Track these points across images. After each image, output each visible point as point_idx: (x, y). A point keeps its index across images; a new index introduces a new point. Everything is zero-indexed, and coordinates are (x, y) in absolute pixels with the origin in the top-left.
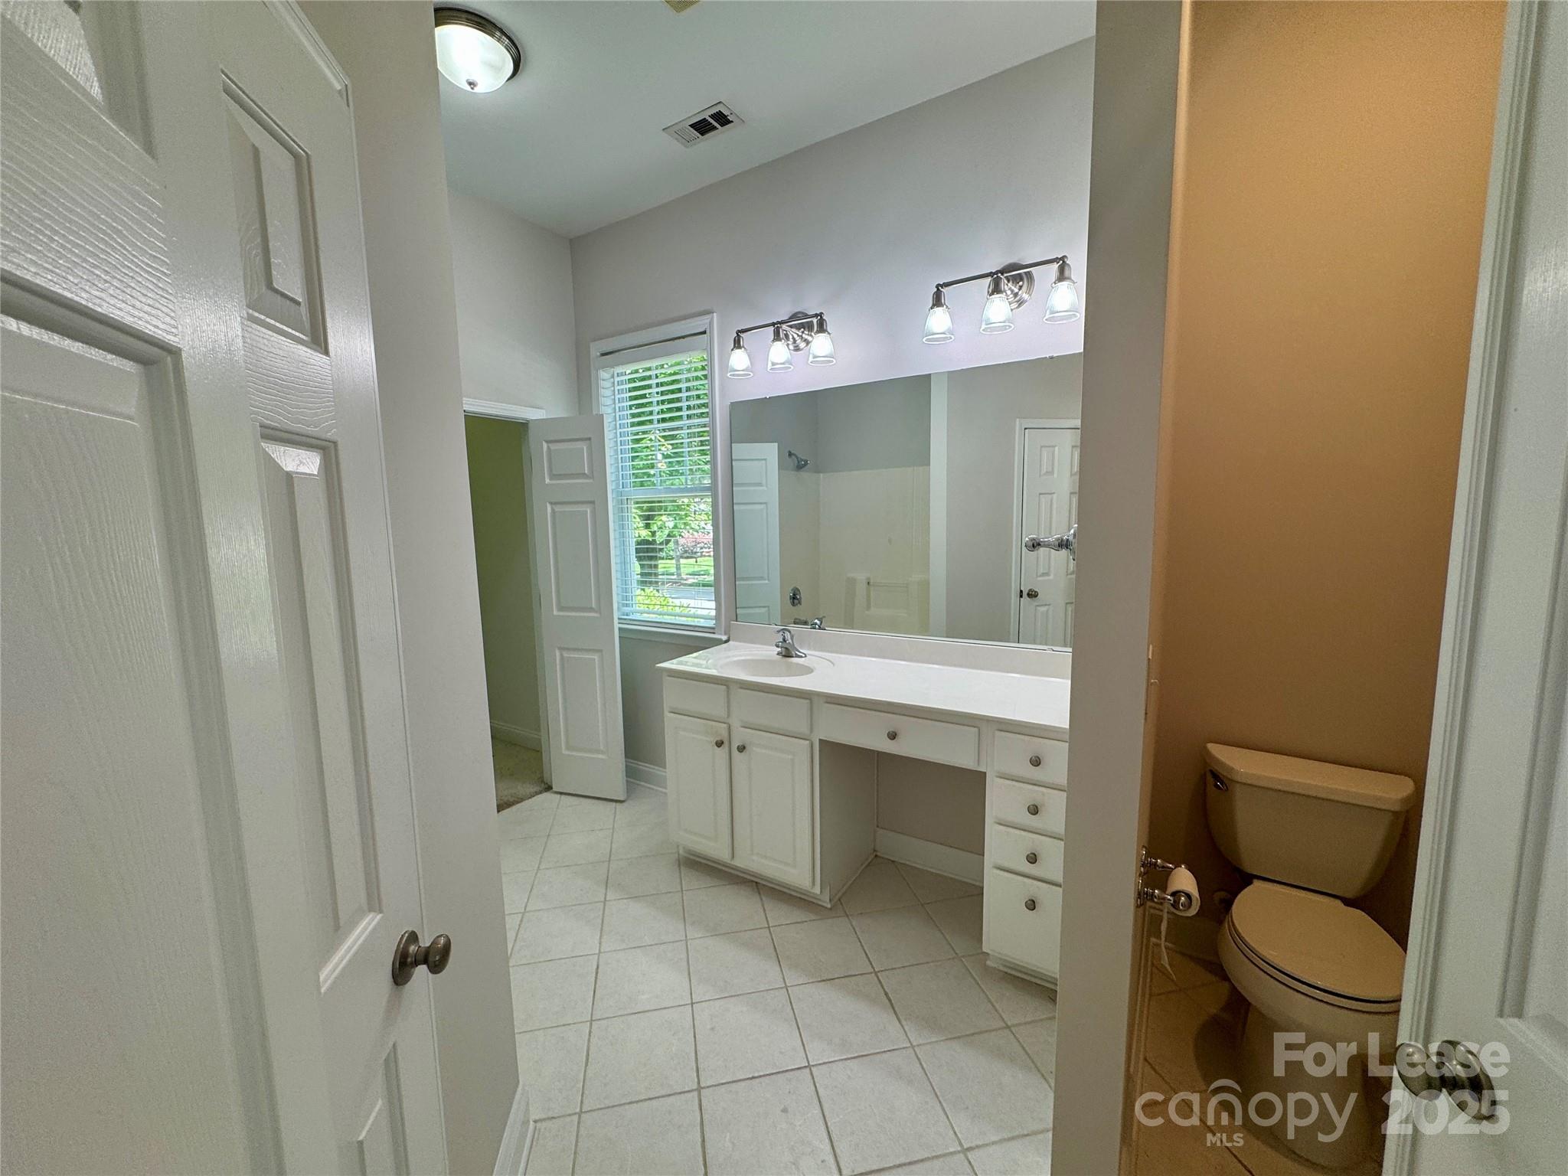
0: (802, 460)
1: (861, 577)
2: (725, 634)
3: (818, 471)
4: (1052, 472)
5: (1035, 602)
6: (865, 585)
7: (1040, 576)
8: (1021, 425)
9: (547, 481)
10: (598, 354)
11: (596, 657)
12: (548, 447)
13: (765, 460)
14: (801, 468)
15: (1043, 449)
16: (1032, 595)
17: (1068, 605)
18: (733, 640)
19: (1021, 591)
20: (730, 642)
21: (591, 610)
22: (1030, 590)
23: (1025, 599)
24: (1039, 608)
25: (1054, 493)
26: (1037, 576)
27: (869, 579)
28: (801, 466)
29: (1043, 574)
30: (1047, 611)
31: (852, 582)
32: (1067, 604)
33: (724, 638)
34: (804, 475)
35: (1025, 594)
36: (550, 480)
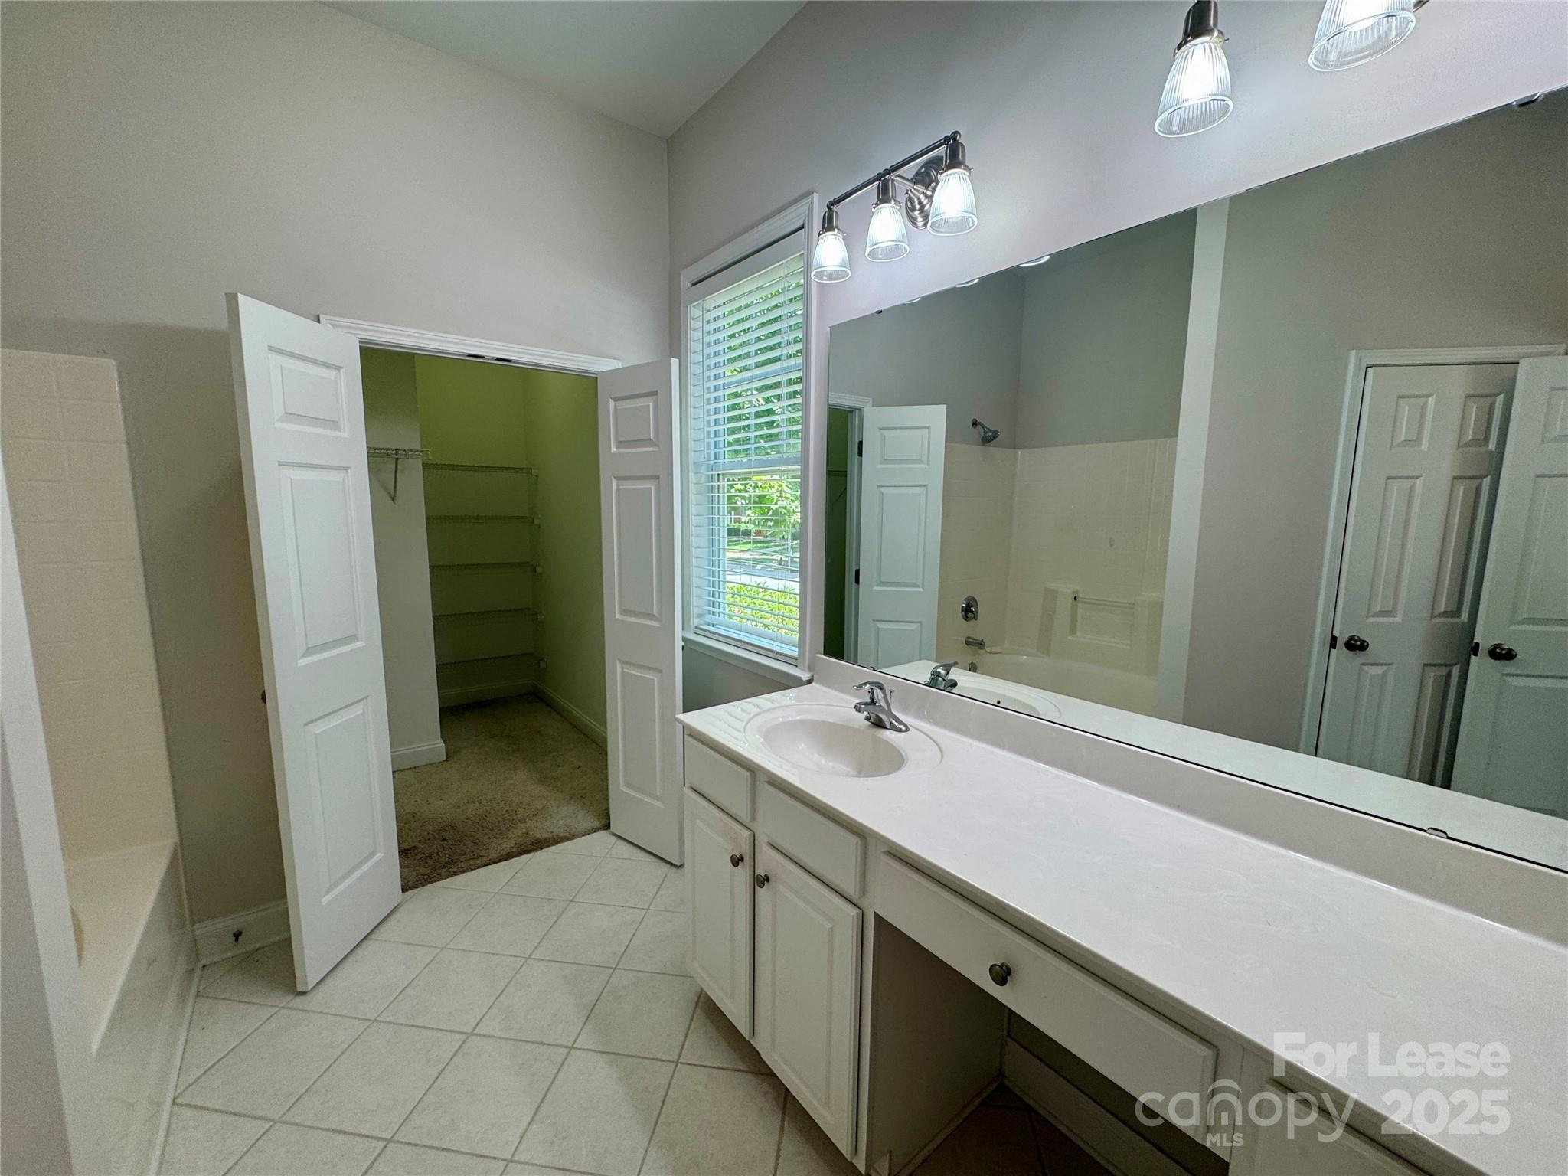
0: (990, 430)
1: (1066, 588)
2: (810, 669)
3: (1014, 446)
4: (1418, 441)
5: (1360, 657)
6: (1070, 600)
7: (1373, 616)
8: (1359, 360)
9: (614, 450)
10: (689, 285)
11: (654, 677)
12: (615, 406)
13: (928, 428)
14: (989, 441)
15: (1402, 401)
16: (1356, 645)
17: (1428, 669)
18: (817, 683)
19: (1334, 639)
20: (813, 684)
21: (652, 617)
22: (1351, 638)
23: (1340, 653)
24: (1365, 668)
25: (1417, 477)
26: (1368, 617)
27: (1077, 592)
28: (989, 438)
29: (1383, 613)
30: (1385, 673)
31: (1051, 595)
32: (1425, 665)
33: (805, 676)
34: (994, 451)
35: (1341, 643)
36: (617, 449)
